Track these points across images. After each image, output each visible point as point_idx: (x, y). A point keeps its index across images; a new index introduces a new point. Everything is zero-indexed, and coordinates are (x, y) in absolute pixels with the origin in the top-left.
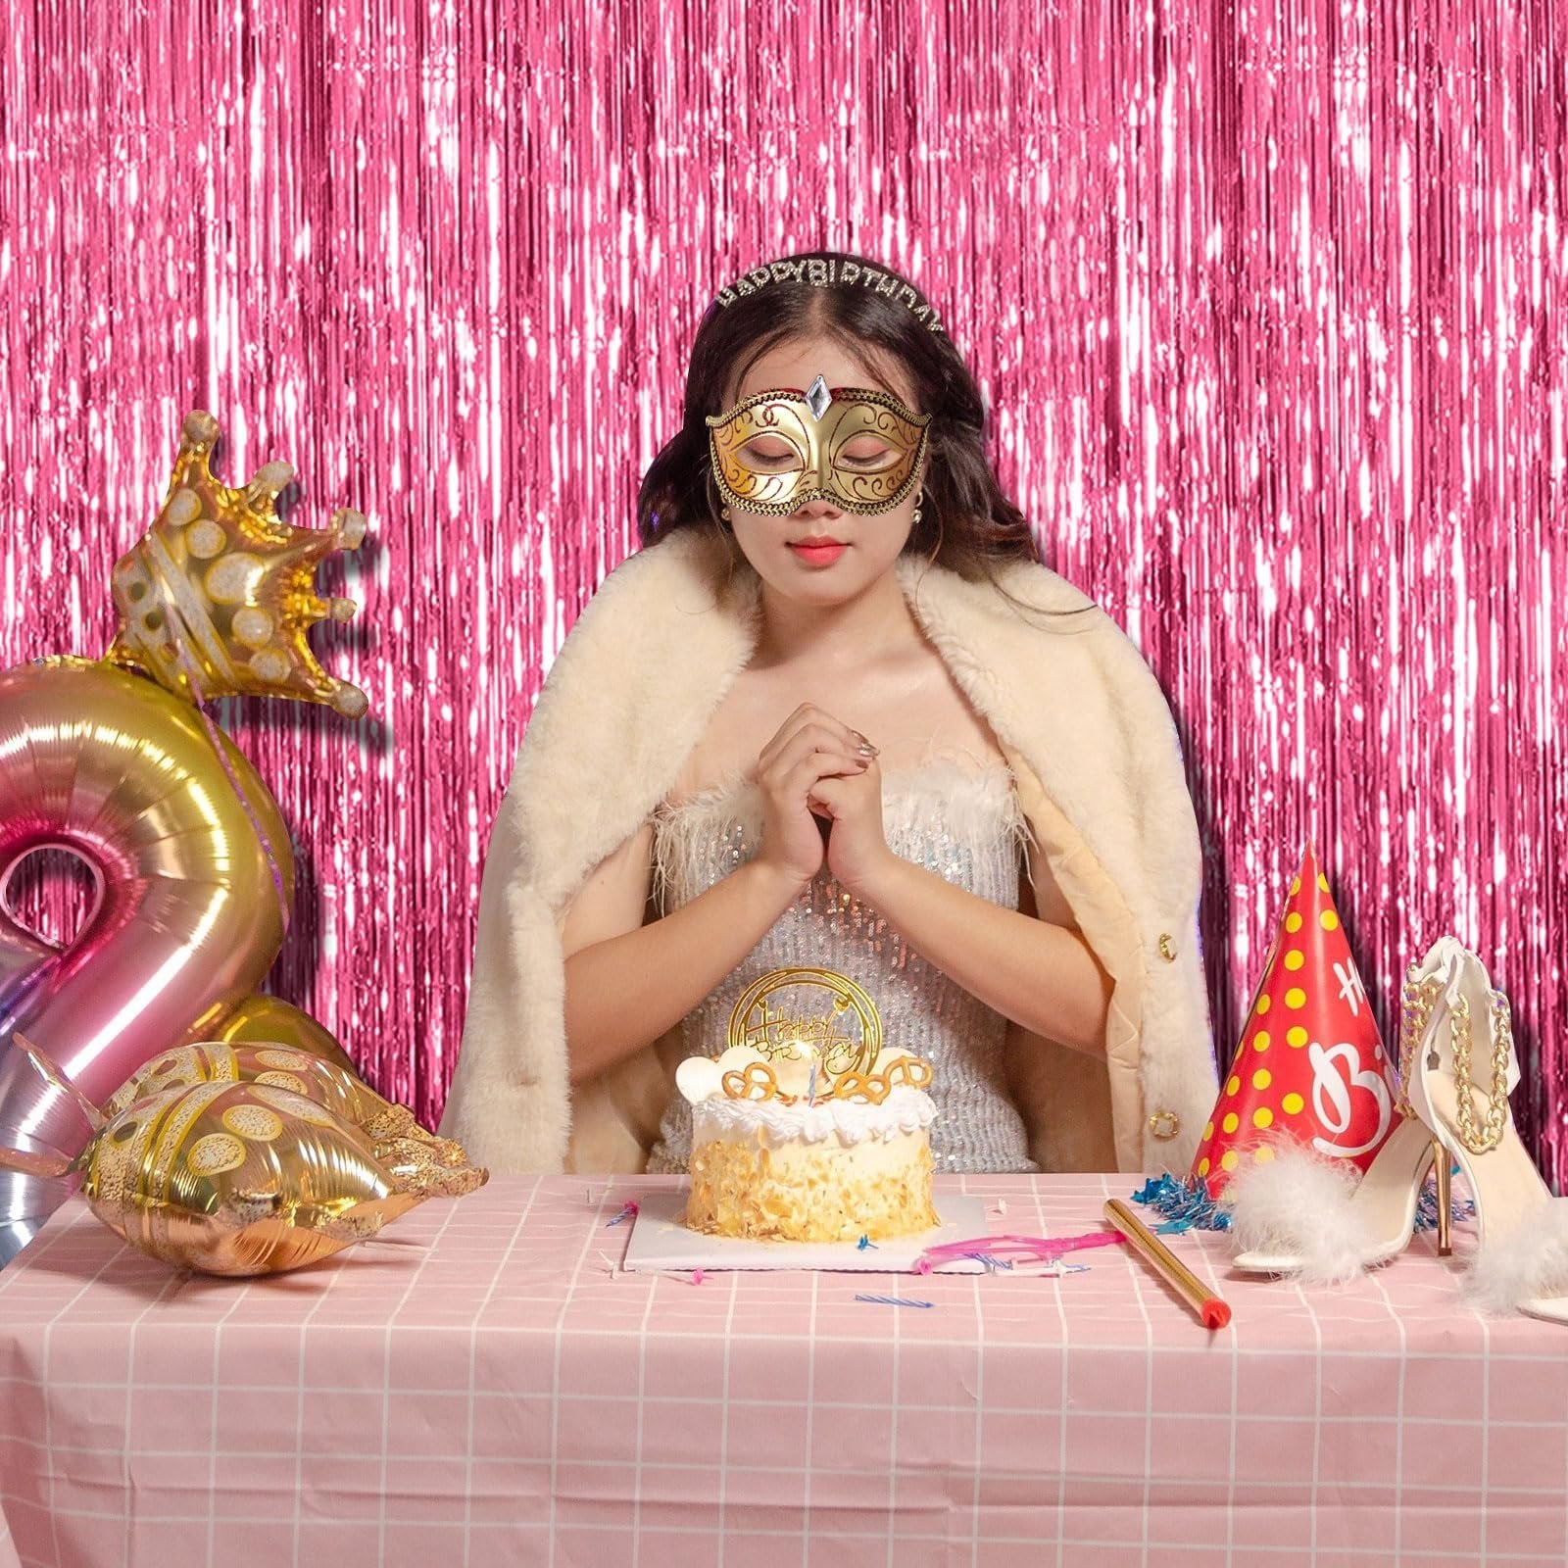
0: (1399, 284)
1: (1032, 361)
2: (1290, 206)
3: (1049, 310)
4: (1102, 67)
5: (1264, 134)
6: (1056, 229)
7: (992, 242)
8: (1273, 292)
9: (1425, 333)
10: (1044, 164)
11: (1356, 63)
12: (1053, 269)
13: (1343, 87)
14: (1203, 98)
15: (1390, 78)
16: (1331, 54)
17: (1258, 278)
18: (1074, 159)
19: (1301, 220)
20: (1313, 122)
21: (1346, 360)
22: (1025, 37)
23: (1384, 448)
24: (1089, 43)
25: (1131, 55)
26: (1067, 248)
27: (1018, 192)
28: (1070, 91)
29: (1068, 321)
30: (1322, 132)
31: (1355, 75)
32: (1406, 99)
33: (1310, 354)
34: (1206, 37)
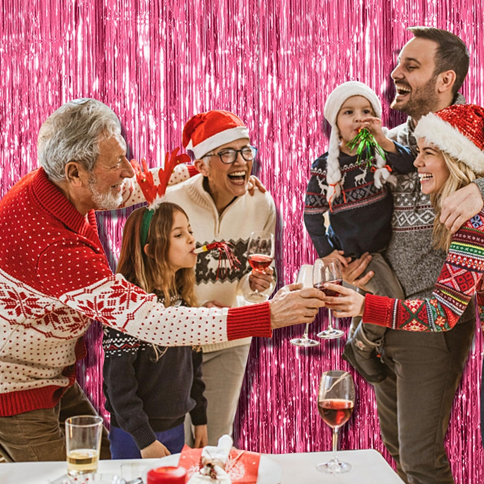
0: (160, 101)
1: (32, 128)
2: (122, 71)
3: (38, 109)
4: (57, 18)
5: (113, 44)
6: (41, 79)
7: (18, 84)
8: (116, 103)
9: (169, 119)
10: (37, 54)
11: (145, 18)
12: (40, 93)
13: (140, 27)
14: (92, 30)
15: (157, 23)
16: (136, 14)
17: (111, 98)
18: (47, 53)
19: (126, 76)
20: (130, 40)
21: (141, 129)
22: (30, 6)
23: (155, 163)
24: (52, 9)
25: (67, 14)
26: (45, 86)
27: (28, 64)
28: (46, 27)
29: (45, 113)
30: (133, 43)
31: (145, 22)
32: (162, 32)
33: (129, 127)
34: (93, 7)
